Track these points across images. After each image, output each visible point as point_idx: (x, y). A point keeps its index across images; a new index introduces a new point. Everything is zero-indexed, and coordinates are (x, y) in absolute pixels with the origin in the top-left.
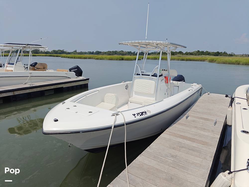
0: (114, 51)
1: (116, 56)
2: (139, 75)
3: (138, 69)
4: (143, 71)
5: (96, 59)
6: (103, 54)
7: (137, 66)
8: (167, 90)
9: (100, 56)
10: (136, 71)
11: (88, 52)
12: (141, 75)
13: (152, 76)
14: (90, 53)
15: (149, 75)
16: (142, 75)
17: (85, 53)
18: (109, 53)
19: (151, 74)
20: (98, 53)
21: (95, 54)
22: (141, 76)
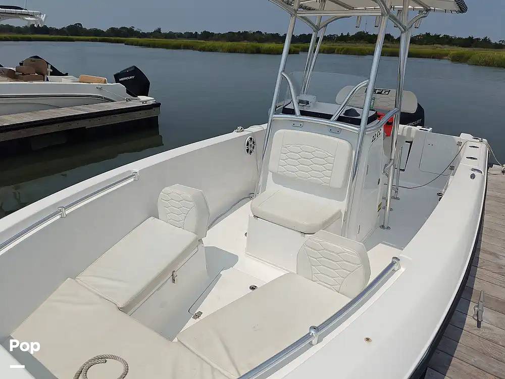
0: (241, 32)
1: (245, 44)
2: (292, 112)
3: (288, 88)
4: (304, 97)
5: (200, 50)
6: (217, 40)
7: (283, 77)
8: (386, 165)
9: (210, 43)
10: (282, 96)
11: (185, 33)
12: (297, 112)
13: (340, 119)
14: (190, 36)
15: (328, 117)
16: (303, 113)
17: (180, 36)
18: (231, 37)
19: (336, 110)
20: (207, 36)
21: (199, 39)
22: (297, 117)
